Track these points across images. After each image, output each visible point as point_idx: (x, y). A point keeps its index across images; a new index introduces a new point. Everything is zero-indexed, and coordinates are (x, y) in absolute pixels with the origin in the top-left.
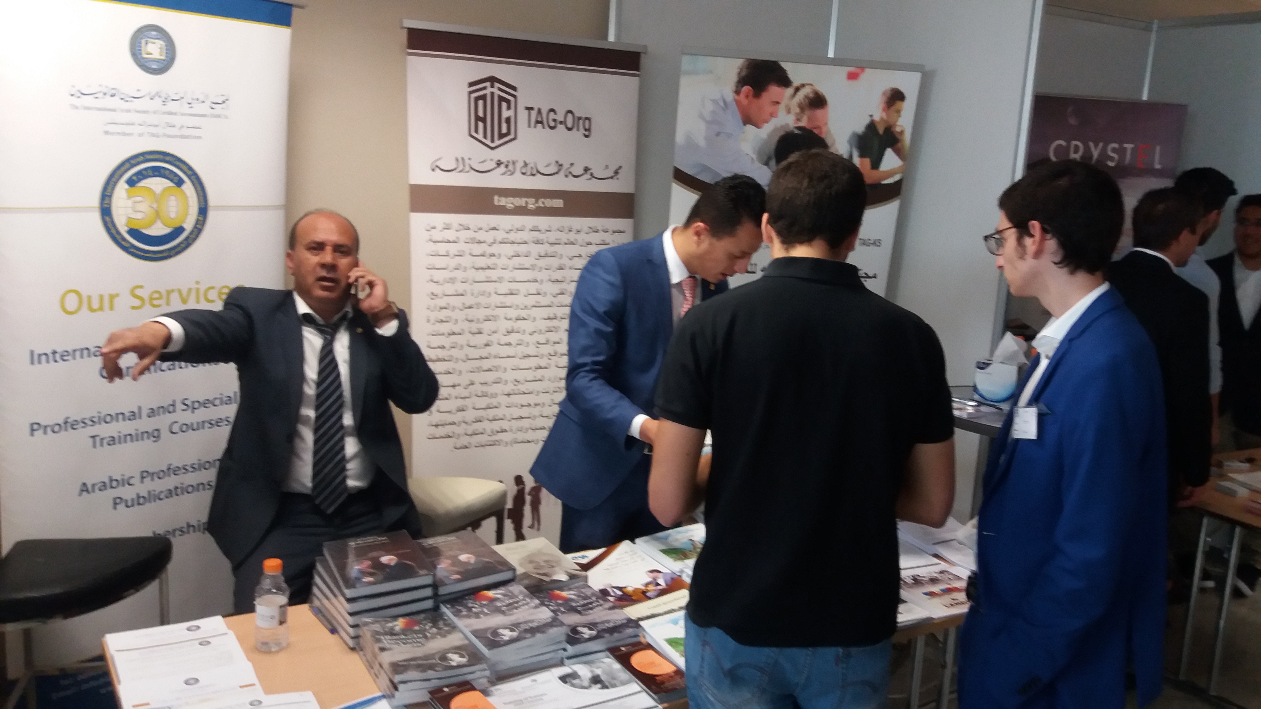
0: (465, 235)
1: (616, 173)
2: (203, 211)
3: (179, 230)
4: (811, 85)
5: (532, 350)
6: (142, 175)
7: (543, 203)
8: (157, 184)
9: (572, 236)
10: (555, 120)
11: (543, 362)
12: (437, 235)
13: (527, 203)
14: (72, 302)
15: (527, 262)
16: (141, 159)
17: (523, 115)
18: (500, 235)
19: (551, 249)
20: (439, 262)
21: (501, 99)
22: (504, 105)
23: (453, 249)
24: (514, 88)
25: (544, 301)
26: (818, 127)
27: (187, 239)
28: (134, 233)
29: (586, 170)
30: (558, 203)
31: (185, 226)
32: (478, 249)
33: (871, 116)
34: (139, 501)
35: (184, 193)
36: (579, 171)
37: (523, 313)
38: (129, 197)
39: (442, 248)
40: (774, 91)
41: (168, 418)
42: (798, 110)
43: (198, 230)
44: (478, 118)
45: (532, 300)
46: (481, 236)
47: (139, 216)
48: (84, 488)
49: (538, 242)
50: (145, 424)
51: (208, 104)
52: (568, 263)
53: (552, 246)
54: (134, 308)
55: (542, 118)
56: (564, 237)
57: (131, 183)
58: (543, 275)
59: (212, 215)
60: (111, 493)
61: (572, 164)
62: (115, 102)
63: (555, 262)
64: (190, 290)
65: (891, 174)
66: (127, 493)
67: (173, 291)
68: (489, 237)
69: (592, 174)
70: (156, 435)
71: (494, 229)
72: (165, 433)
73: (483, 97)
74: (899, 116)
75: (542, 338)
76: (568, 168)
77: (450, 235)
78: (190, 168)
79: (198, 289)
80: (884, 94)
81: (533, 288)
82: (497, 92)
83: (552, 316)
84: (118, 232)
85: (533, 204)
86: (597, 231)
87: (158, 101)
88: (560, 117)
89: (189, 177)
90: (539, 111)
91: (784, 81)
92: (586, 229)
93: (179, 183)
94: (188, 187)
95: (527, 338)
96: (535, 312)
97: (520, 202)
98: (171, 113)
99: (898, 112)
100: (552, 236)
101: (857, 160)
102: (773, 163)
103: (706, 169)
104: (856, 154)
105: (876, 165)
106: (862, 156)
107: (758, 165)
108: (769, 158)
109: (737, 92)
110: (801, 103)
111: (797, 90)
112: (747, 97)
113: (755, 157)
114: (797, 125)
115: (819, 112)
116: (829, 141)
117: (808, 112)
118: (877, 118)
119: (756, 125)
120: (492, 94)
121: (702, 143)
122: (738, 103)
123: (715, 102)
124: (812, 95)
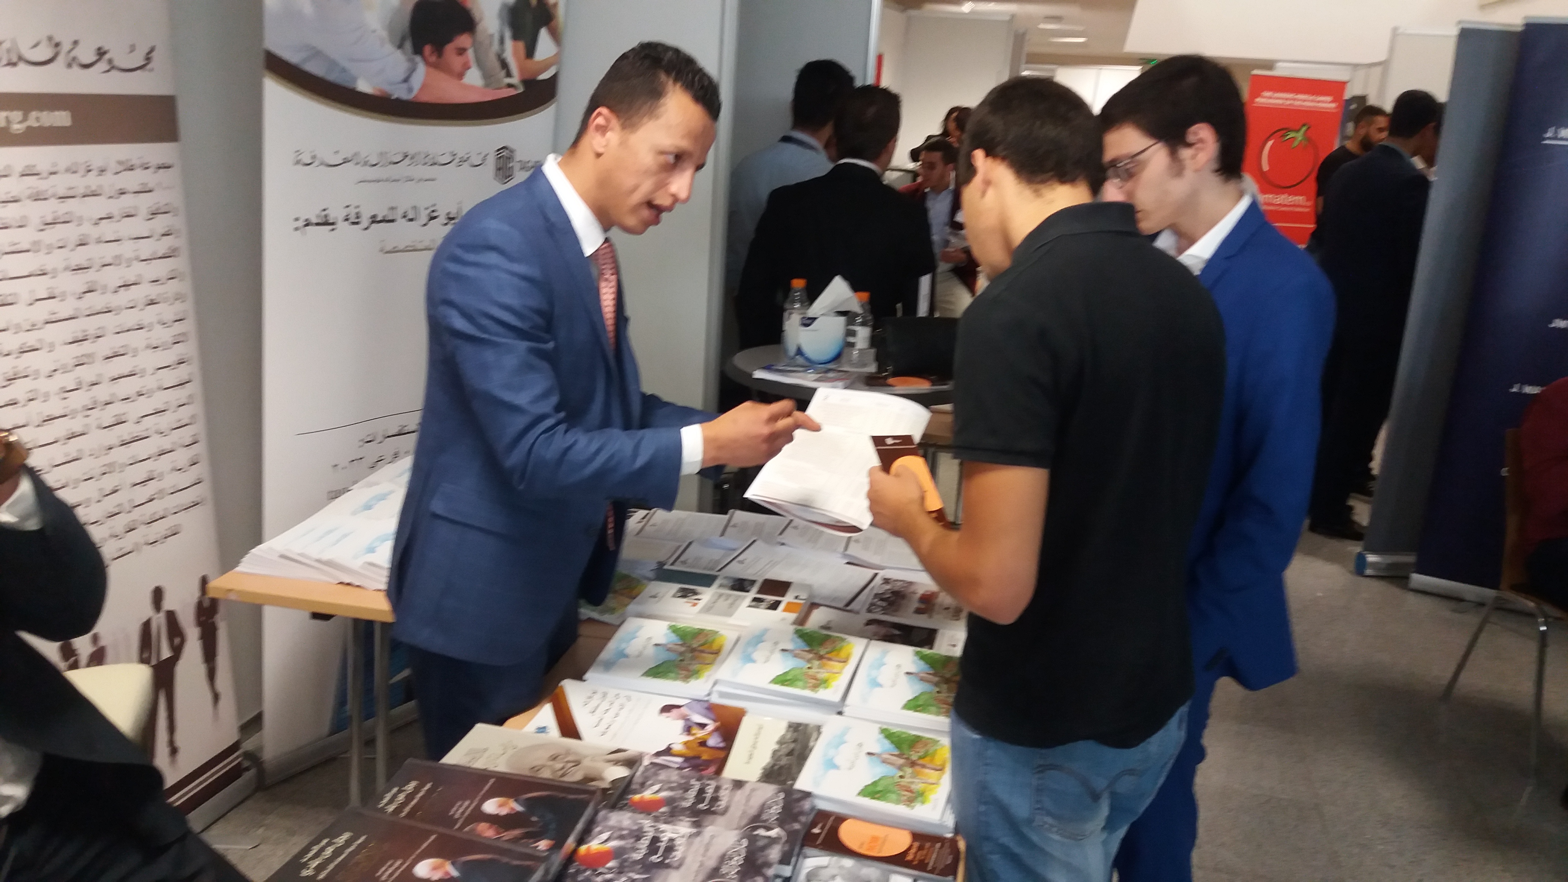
1: (148, 59)
5: (55, 407)
7: (38, 119)
9: (93, 181)
11: (76, 425)
13: (8, 120)
15: (24, 238)
19: (63, 208)
25: (64, 309)
29: (101, 53)
30: (61, 118)
36: (88, 56)
37: (31, 339)
45: (42, 311)
49: (38, 197)
52: (94, 232)
53: (63, 202)
56: (80, 183)
58: (55, 260)
61: (76, 43)
63: (69, 232)
65: (546, 65)
69: (110, 61)
75: (68, 380)
76: (70, 51)
81: (41, 286)
83: (80, 336)
85: (20, 122)
86: (131, 169)
92: (113, 166)
95: (43, 385)
96: (53, 333)
100: (61, 183)
101: (509, 44)
102: (408, 45)
103: (317, 54)
104: (508, 34)
105: (530, 52)
106: (516, 37)
107: (389, 48)
108: (404, 38)
113: (384, 36)
116: (476, 14)
121: (308, 10)
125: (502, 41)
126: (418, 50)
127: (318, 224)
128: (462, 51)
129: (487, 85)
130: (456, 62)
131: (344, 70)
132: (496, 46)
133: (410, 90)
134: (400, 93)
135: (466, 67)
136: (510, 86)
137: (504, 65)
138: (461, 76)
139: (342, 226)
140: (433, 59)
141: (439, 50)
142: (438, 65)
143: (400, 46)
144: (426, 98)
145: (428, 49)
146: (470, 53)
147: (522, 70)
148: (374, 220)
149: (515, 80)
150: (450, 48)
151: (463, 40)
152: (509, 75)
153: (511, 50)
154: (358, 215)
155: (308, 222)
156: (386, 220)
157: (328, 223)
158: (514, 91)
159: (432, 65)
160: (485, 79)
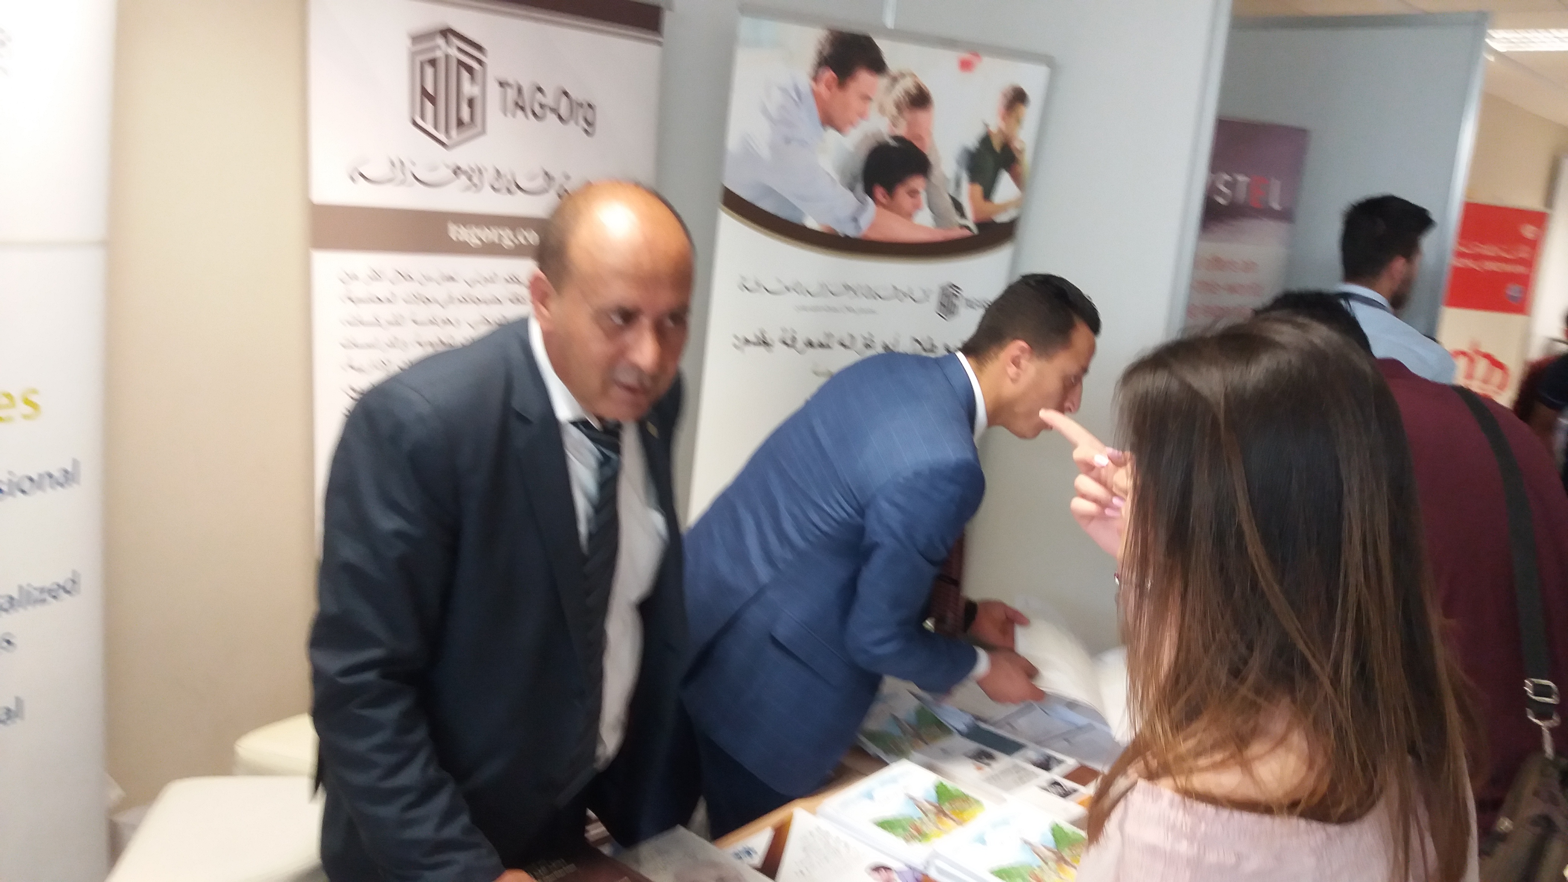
0: (404, 289)
4: (913, 74)
7: (522, 238)
10: (542, 106)
12: (359, 290)
13: (500, 236)
17: (493, 92)
18: (458, 289)
20: (363, 335)
21: (460, 63)
22: (465, 75)
23: (384, 312)
24: (479, 48)
26: (921, 138)
32: (423, 312)
33: (987, 125)
39: (367, 312)
40: (864, 79)
42: (893, 110)
46: (430, 290)
55: (524, 101)
61: (565, 177)
65: (1004, 208)
68: (438, 291)
71: (452, 279)
73: (434, 63)
74: (1020, 126)
76: (559, 184)
77: (381, 289)
80: (1003, 93)
82: (454, 52)
85: (510, 240)
88: (549, 100)
90: (520, 91)
91: (878, 65)
97: (490, 235)
99: (1019, 120)
101: (965, 186)
102: (860, 187)
103: (770, 192)
104: (965, 177)
105: (988, 194)
106: (973, 181)
107: (840, 189)
108: (855, 179)
109: (815, 79)
110: (900, 102)
111: (895, 80)
112: (829, 87)
113: (836, 177)
114: (893, 134)
115: (921, 116)
116: (932, 159)
117: (907, 115)
118: (993, 129)
119: (839, 130)
120: (447, 57)
121: (764, 152)
122: (816, 95)
123: (784, 90)
124: (914, 91)
126: (869, 192)
127: (754, 344)
128: (913, 193)
129: (937, 226)
130: (908, 203)
131: (795, 208)
132: (951, 188)
133: (858, 227)
134: (850, 231)
135: (917, 207)
136: (961, 227)
137: (958, 207)
138: (911, 216)
139: (779, 347)
140: (883, 200)
141: (890, 190)
142: (891, 206)
143: (851, 187)
144: (874, 236)
145: (879, 191)
146: (923, 193)
147: (976, 211)
148: (810, 344)
149: (969, 220)
150: (902, 191)
151: (917, 183)
152: (962, 215)
153: (967, 193)
154: (794, 339)
155: (747, 341)
156: (821, 345)
157: (765, 343)
158: (966, 233)
159: (884, 206)
160: (935, 220)
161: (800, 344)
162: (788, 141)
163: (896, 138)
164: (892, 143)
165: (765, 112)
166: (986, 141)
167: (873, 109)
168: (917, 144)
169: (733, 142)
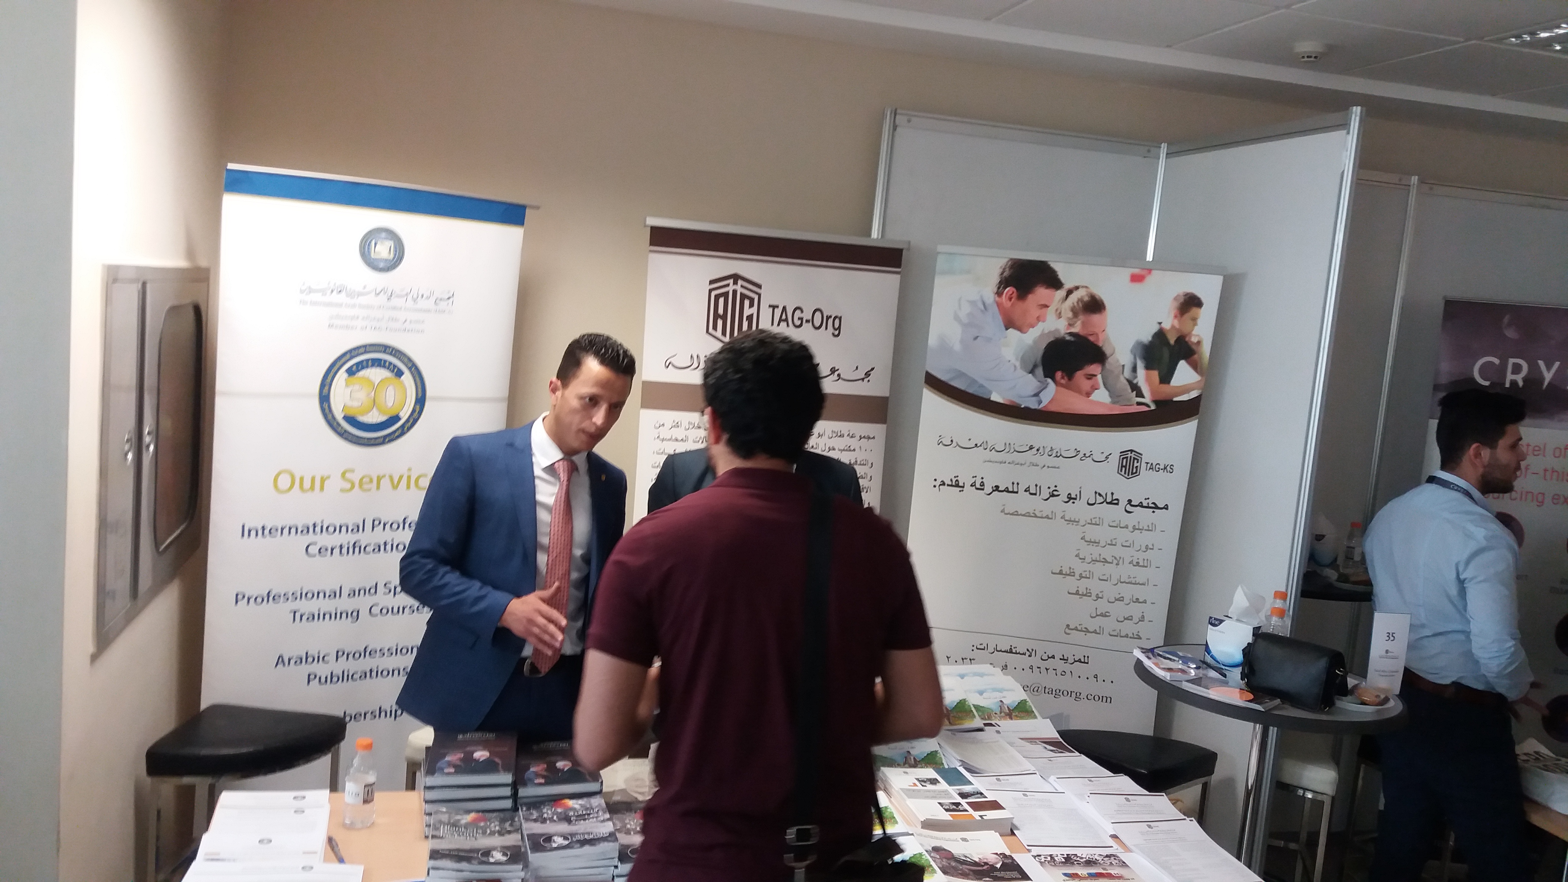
0: (694, 433)
1: (867, 375)
2: (421, 401)
3: (395, 419)
4: (1086, 287)
6: (361, 366)
8: (376, 374)
12: (665, 433)
14: (284, 482)
16: (362, 350)
17: (765, 311)
21: (744, 296)
22: (746, 302)
24: (757, 285)
26: (1096, 334)
27: (403, 426)
28: (351, 420)
29: (834, 370)
31: (401, 414)
33: (1160, 323)
34: (332, 678)
35: (402, 383)
38: (347, 385)
40: (1042, 293)
41: (369, 600)
42: (1070, 314)
43: (414, 419)
44: (716, 316)
47: (356, 404)
48: (280, 660)
50: (345, 604)
51: (433, 299)
54: (342, 490)
57: (351, 372)
59: (428, 404)
60: (305, 669)
62: (342, 298)
64: (401, 477)
65: (1186, 389)
66: (323, 670)
67: (384, 476)
69: (839, 376)
70: (355, 615)
72: (364, 613)
73: (726, 295)
74: (1195, 324)
77: (679, 433)
78: (410, 360)
79: (409, 477)
80: (1175, 299)
82: (739, 288)
84: (334, 417)
86: (841, 436)
87: (383, 298)
89: (410, 369)
91: (1054, 282)
92: (829, 433)
93: (399, 374)
94: (407, 378)
98: (394, 308)
99: (1194, 320)
101: (1141, 372)
102: (1040, 371)
103: (961, 375)
104: (1140, 365)
106: (1148, 367)
107: (1021, 372)
108: (1035, 366)
109: (999, 294)
110: (1074, 307)
111: (1070, 292)
112: (1010, 299)
113: (1018, 364)
114: (1069, 331)
115: (1096, 318)
116: (1107, 350)
117: (1081, 317)
118: (1167, 326)
119: (1020, 329)
120: (735, 292)
121: (957, 347)
122: (999, 305)
123: (973, 303)
124: (1086, 299)
125: (1134, 369)
127: (951, 485)
128: (1091, 377)
129: (1114, 402)
130: (1086, 384)
131: (982, 386)
132: (1127, 373)
133: (1040, 402)
134: (1032, 404)
135: (1095, 388)
136: (1139, 404)
137: (1135, 388)
138: (1088, 394)
139: (969, 489)
140: (1063, 381)
141: (1070, 375)
142: (1070, 386)
143: (1032, 372)
144: (1054, 408)
145: (1059, 375)
146: (1099, 377)
147: (1153, 392)
148: (996, 489)
149: (1147, 399)
150: (1079, 375)
151: (1095, 369)
152: (1140, 394)
153: (1144, 377)
154: (982, 484)
155: (943, 484)
156: (1007, 490)
157: (957, 486)
158: (1145, 409)
159: (1062, 385)
160: (1111, 397)
161: (988, 489)
162: (976, 338)
163: (1071, 334)
164: (1068, 338)
165: (957, 318)
166: (1160, 335)
167: (1050, 313)
168: (1092, 338)
169: (933, 340)
